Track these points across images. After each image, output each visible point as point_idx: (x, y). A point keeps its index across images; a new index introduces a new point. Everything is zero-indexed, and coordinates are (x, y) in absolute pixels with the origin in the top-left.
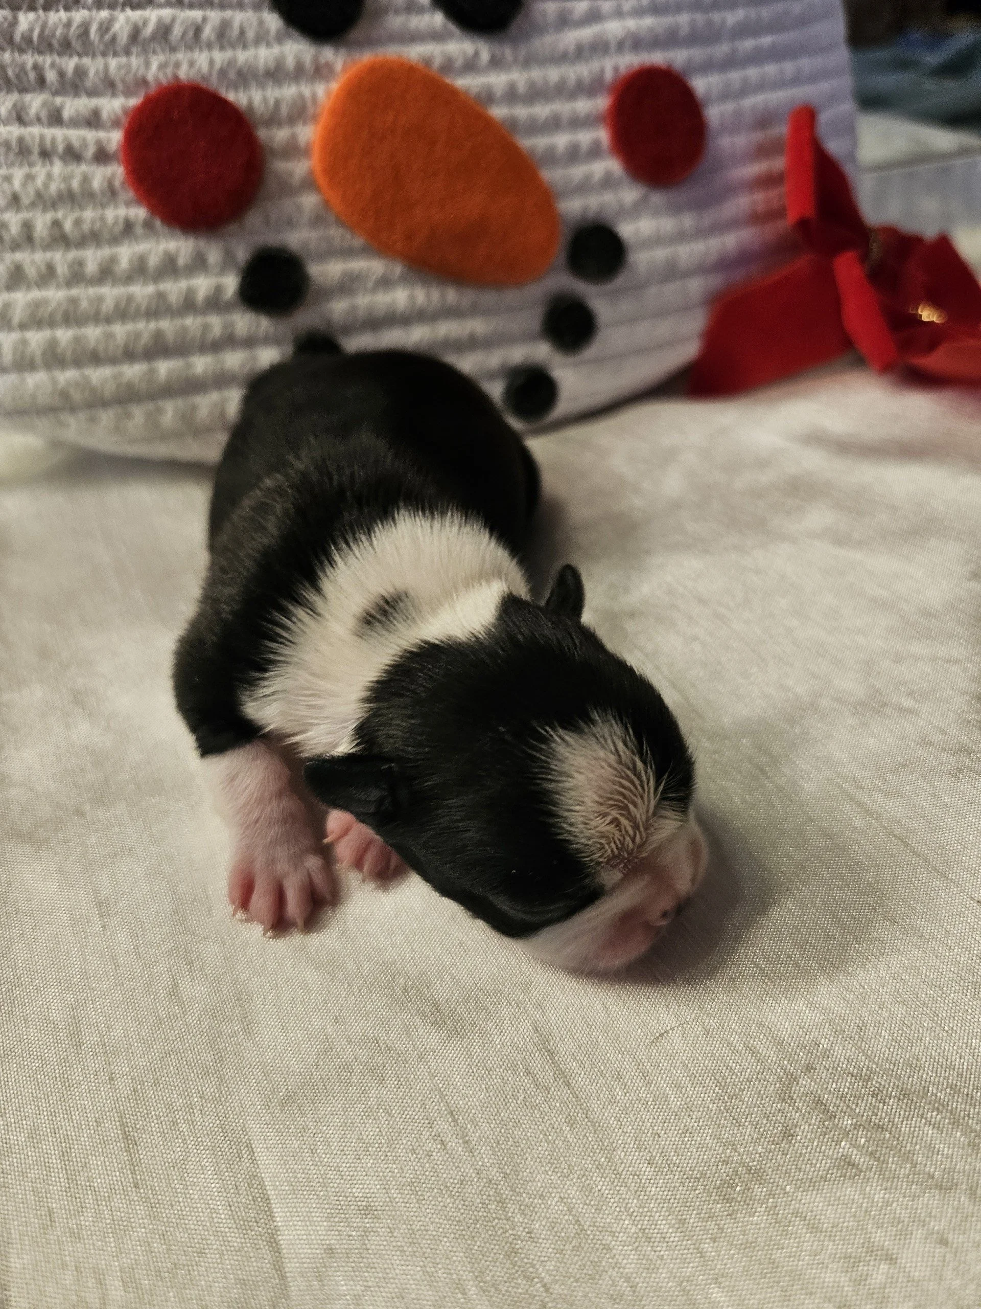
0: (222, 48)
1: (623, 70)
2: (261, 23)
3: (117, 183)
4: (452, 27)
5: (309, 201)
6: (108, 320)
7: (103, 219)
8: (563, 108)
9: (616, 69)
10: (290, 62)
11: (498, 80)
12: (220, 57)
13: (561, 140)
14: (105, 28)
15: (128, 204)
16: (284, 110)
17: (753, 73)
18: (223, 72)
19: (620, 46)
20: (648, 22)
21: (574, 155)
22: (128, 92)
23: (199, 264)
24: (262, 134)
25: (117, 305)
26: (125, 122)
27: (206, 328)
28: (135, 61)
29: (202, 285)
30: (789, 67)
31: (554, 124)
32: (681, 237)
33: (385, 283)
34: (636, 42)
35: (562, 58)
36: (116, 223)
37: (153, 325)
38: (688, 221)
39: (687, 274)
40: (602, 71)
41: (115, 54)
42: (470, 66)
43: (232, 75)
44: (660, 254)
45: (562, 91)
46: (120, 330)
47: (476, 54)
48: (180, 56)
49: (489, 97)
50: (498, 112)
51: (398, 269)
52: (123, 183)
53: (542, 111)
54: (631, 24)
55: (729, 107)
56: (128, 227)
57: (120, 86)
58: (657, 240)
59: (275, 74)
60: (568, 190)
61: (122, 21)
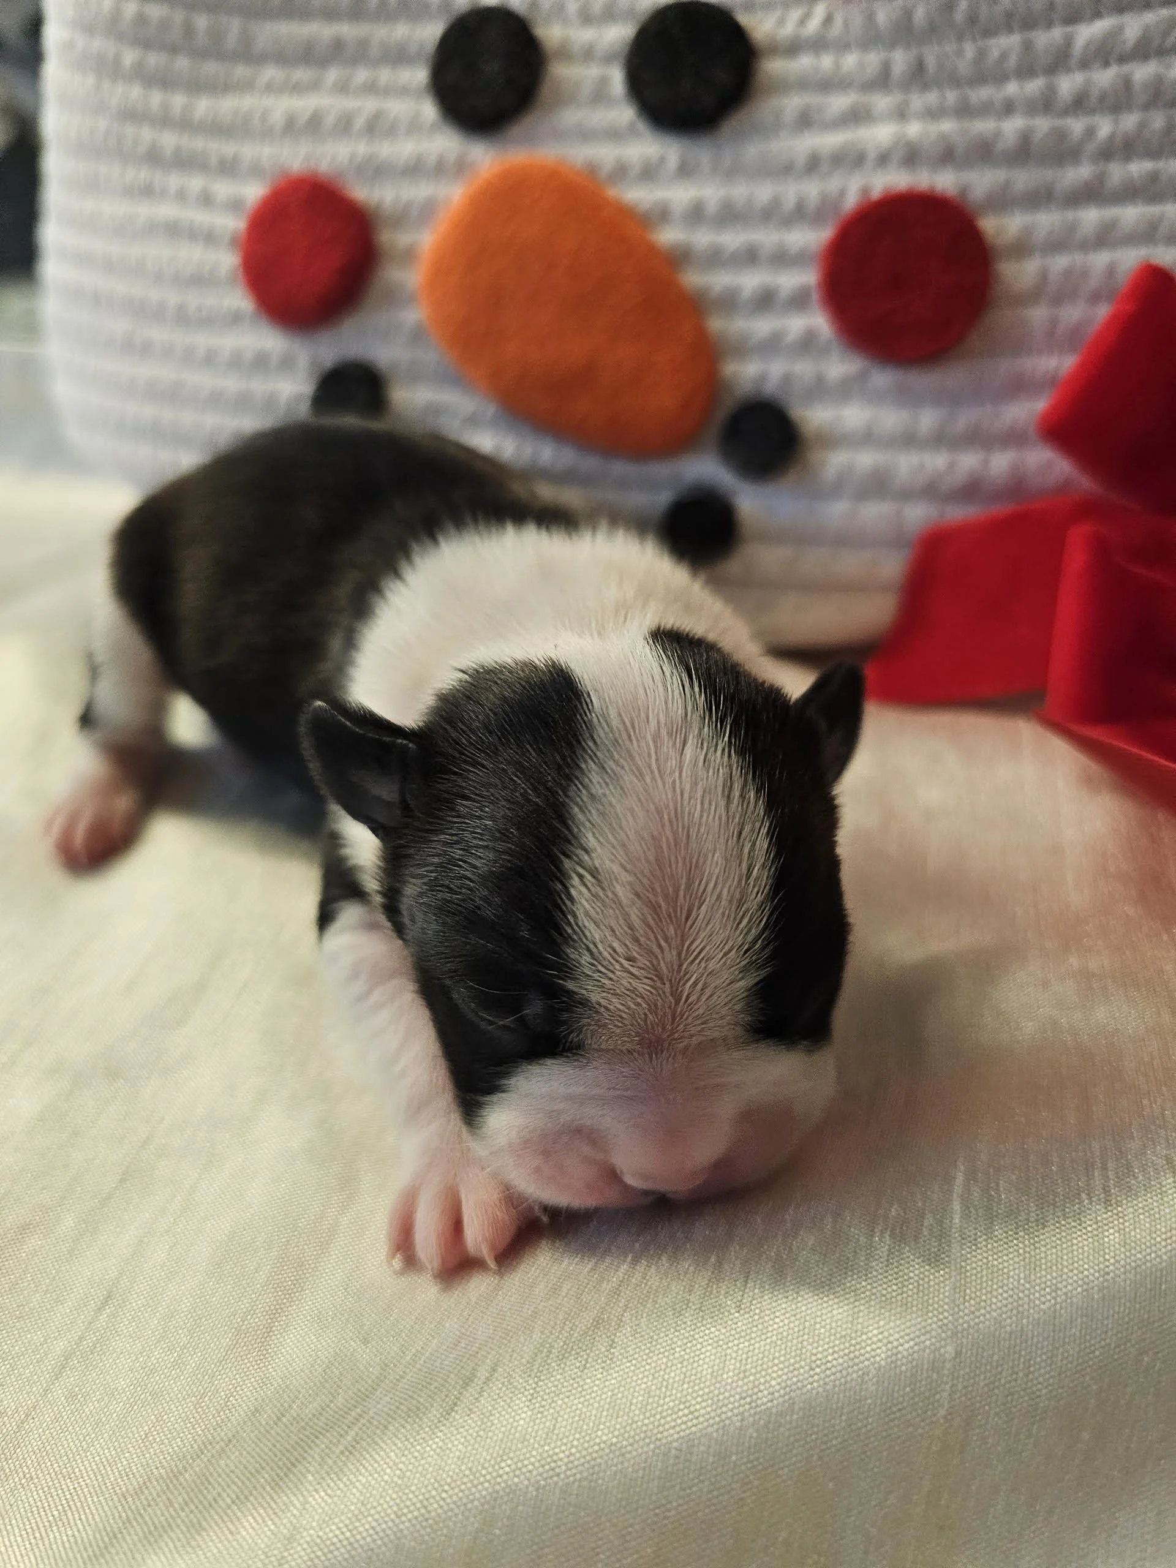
0: (369, 140)
1: (877, 193)
2: (417, 115)
4: (642, 126)
5: (412, 315)
7: (220, 305)
8: (767, 238)
9: (865, 191)
11: (680, 196)
12: (363, 149)
13: (750, 281)
14: (266, 115)
15: (240, 295)
16: (414, 211)
19: (883, 159)
20: (947, 126)
21: (765, 301)
24: (384, 236)
25: (212, 393)
28: (286, 150)
31: (750, 257)
32: (908, 440)
34: (912, 156)
35: (786, 170)
36: (228, 310)
38: (928, 419)
39: (906, 495)
40: (842, 193)
41: (270, 141)
42: (649, 173)
43: (369, 170)
44: (865, 460)
45: (770, 214)
47: (662, 160)
48: (328, 146)
49: (663, 214)
50: (668, 236)
53: (732, 239)
54: (914, 129)
55: (1060, 263)
56: (235, 318)
58: (867, 438)
59: (414, 170)
60: (741, 349)
61: (280, 107)
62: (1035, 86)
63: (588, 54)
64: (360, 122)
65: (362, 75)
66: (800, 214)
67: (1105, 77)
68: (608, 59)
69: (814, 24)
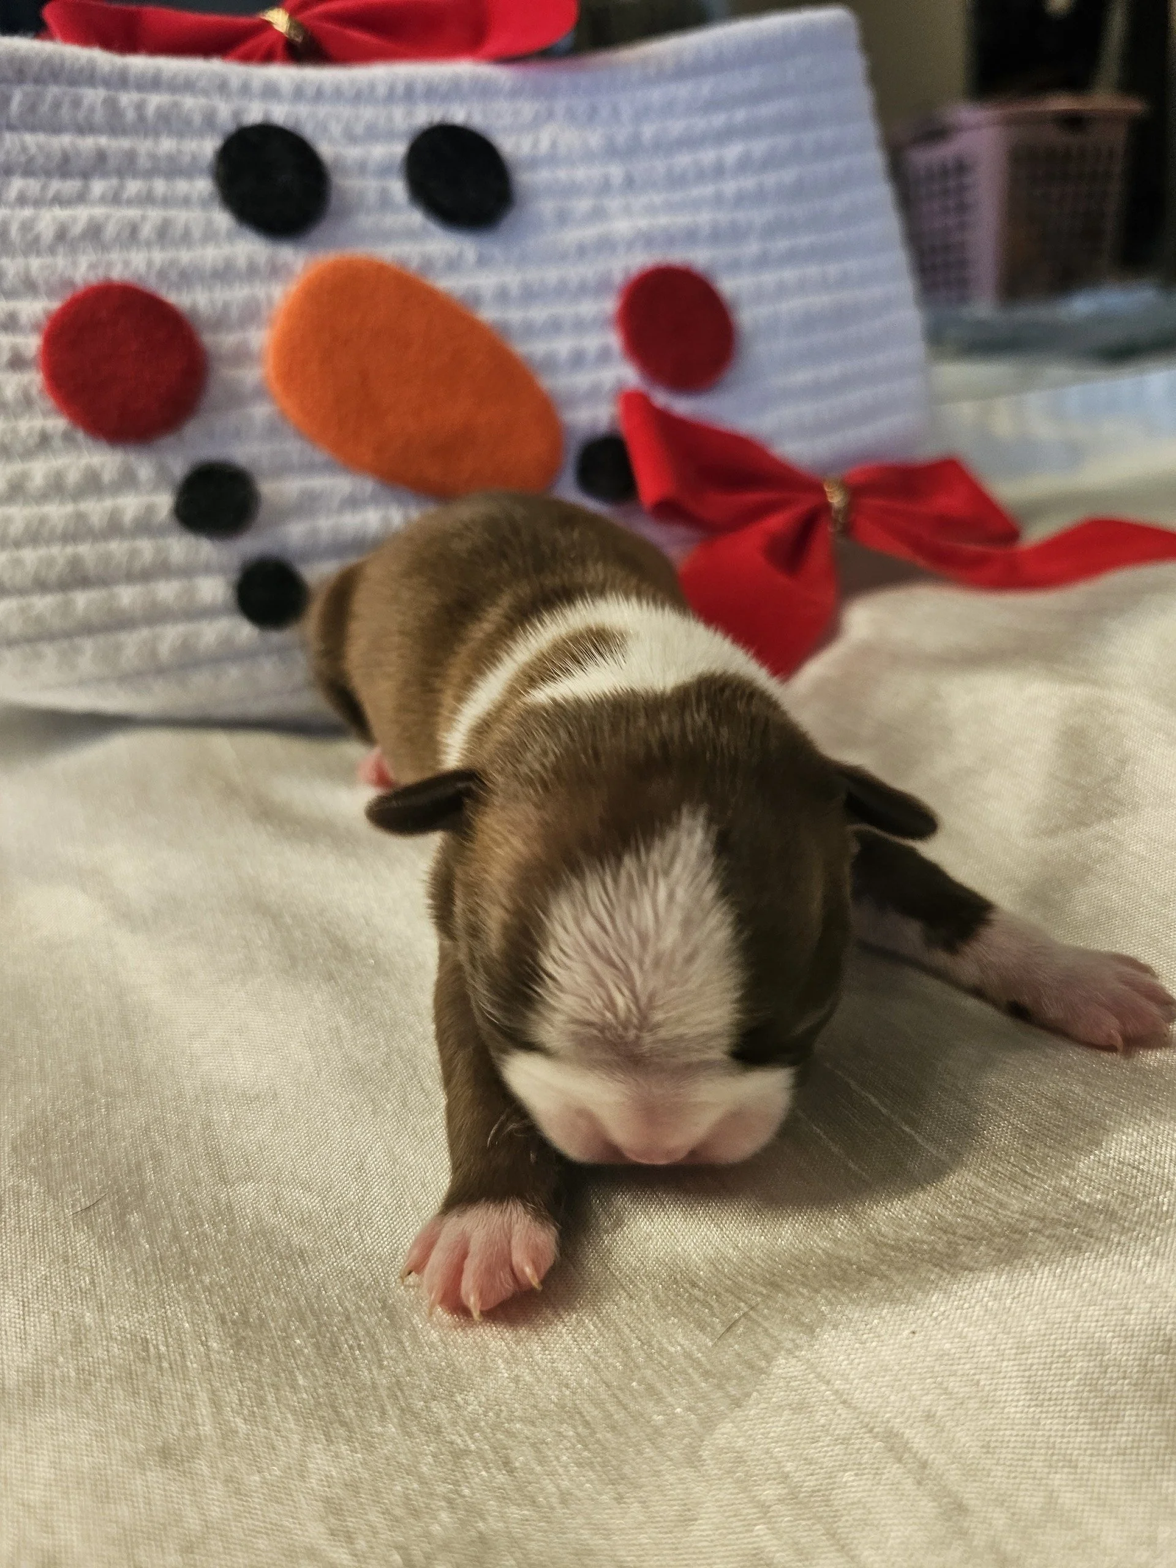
0: (163, 248)
1: (636, 270)
2: (209, 223)
3: (34, 392)
4: (434, 228)
5: (261, 412)
6: (18, 544)
7: (14, 431)
8: (564, 310)
9: (626, 270)
10: (242, 262)
11: (485, 282)
12: (159, 257)
13: (562, 346)
14: (26, 227)
15: (45, 414)
16: (234, 313)
17: (789, 274)
18: (162, 274)
19: (630, 245)
20: (663, 219)
21: (578, 360)
22: (51, 293)
23: (127, 481)
24: (208, 339)
25: (27, 527)
26: (45, 324)
27: (134, 554)
28: (61, 262)
29: (130, 505)
30: (833, 269)
31: (555, 327)
33: (353, 503)
34: (648, 240)
35: (562, 257)
36: (30, 434)
37: (70, 550)
40: (610, 271)
41: (38, 253)
42: (453, 265)
43: (174, 276)
45: (561, 291)
46: (30, 556)
47: (460, 255)
48: (115, 256)
49: (477, 298)
50: (488, 314)
51: (368, 485)
52: (41, 392)
53: (539, 314)
54: (642, 222)
55: (762, 310)
56: (44, 441)
57: (42, 288)
59: (224, 274)
60: (573, 400)
61: (48, 220)
62: (708, 190)
63: (362, 168)
64: (147, 231)
65: (133, 187)
66: (583, 290)
67: (749, 183)
68: (383, 171)
69: (544, 145)
